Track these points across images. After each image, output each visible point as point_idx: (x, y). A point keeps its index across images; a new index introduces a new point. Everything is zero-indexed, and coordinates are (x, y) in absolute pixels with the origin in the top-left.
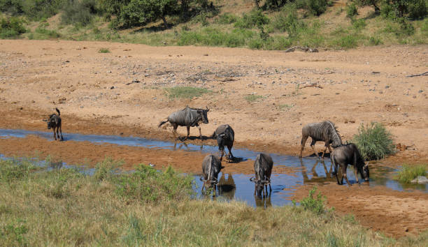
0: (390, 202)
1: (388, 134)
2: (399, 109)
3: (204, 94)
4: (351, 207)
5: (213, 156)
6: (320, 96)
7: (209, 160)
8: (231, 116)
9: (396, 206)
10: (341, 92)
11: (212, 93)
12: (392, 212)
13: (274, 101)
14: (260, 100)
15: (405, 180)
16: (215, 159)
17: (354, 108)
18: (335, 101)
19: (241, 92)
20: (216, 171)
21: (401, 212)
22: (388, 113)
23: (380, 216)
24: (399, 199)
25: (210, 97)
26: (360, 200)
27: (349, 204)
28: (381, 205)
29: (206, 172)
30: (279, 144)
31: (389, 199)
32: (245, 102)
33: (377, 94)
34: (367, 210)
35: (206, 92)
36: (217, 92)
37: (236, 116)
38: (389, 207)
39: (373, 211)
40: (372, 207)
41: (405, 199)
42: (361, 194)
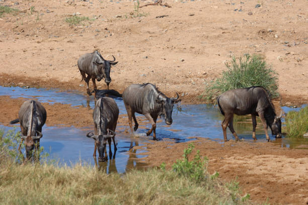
0: (280, 164)
1: (270, 71)
2: (276, 36)
3: (6, 14)
4: (228, 171)
5: (34, 102)
6: (168, 18)
7: (29, 107)
8: (47, 45)
9: (289, 169)
10: (196, 12)
11: (17, 12)
12: (285, 178)
13: (106, 25)
14: (87, 23)
15: (295, 133)
16: (38, 106)
17: (216, 34)
18: (190, 25)
19: (59, 13)
20: (39, 122)
21: (297, 177)
22: (262, 42)
23: (269, 183)
24: (292, 160)
25: (14, 18)
26: (241, 162)
27: (225, 167)
28: (269, 168)
29: (24, 124)
30: (119, 84)
31: (278, 159)
32: (66, 25)
33: (245, 15)
34: (250, 175)
35: (8, 11)
36: (25, 12)
37: (56, 45)
38: (280, 171)
39: (259, 177)
40: (258, 171)
41: (300, 159)
42: (240, 153)
